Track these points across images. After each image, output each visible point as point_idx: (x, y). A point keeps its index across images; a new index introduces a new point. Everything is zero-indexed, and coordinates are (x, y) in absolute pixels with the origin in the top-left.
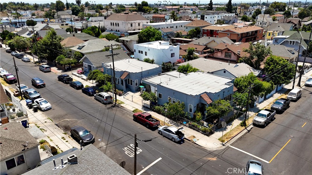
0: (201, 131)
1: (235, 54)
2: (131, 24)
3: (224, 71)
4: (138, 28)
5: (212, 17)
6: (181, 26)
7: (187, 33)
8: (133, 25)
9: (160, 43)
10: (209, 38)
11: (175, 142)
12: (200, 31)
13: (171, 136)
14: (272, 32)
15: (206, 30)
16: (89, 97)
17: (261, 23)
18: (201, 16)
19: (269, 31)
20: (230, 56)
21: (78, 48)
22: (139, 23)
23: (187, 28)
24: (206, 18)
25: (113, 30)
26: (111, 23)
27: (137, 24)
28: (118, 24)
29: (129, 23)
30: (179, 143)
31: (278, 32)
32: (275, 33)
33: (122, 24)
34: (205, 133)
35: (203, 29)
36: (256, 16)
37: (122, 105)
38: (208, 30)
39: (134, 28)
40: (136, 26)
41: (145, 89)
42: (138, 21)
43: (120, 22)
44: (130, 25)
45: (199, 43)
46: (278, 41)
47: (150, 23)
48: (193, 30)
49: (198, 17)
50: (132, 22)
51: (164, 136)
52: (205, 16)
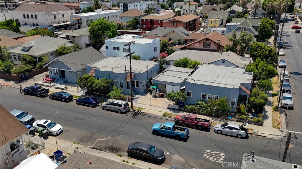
0: (252, 123)
1: (215, 43)
2: (55, 15)
3: (223, 61)
4: (62, 19)
5: (135, 6)
6: (113, 16)
7: (126, 24)
8: (57, 16)
9: (133, 37)
10: (165, 29)
11: (241, 138)
12: (139, 21)
13: (236, 132)
14: (214, 19)
15: (145, 20)
16: (95, 109)
17: (187, 11)
18: (124, 5)
19: (210, 19)
20: (209, 46)
21: (22, 50)
22: (63, 14)
23: (122, 18)
24: (130, 6)
25: (27, 24)
26: (24, 15)
27: (61, 16)
28: (36, 16)
29: (52, 14)
30: (246, 138)
31: (219, 19)
32: (217, 21)
33: (42, 15)
34: (257, 124)
35: (142, 19)
36: (172, 4)
37: (142, 111)
38: (147, 20)
39: (58, 20)
40: (59, 18)
41: (158, 90)
42: (62, 12)
43: (39, 14)
44: (53, 17)
45: (156, 35)
46: (230, 28)
47: (75, 14)
48: (133, 21)
49: (120, 6)
50: (56, 13)
51: (226, 135)
52: (129, 5)
